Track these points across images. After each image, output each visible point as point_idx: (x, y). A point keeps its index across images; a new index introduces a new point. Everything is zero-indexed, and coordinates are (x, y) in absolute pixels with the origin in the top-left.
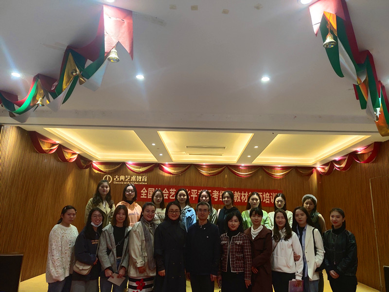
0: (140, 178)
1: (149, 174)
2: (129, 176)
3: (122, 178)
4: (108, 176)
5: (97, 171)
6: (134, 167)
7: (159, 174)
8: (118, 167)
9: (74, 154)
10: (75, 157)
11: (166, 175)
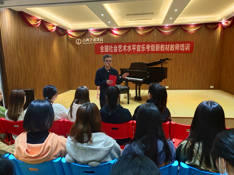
0: (99, 39)
1: (104, 36)
2: (92, 39)
3: (87, 40)
4: (79, 39)
5: (71, 37)
6: (94, 32)
7: (111, 36)
8: (84, 33)
9: (54, 26)
10: (55, 28)
11: (115, 36)
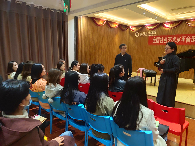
0: (152, 32)
1: (157, 30)
2: (147, 32)
3: (144, 33)
4: (137, 33)
5: (132, 31)
7: (163, 29)
8: (141, 28)
10: (118, 25)
11: (167, 29)
